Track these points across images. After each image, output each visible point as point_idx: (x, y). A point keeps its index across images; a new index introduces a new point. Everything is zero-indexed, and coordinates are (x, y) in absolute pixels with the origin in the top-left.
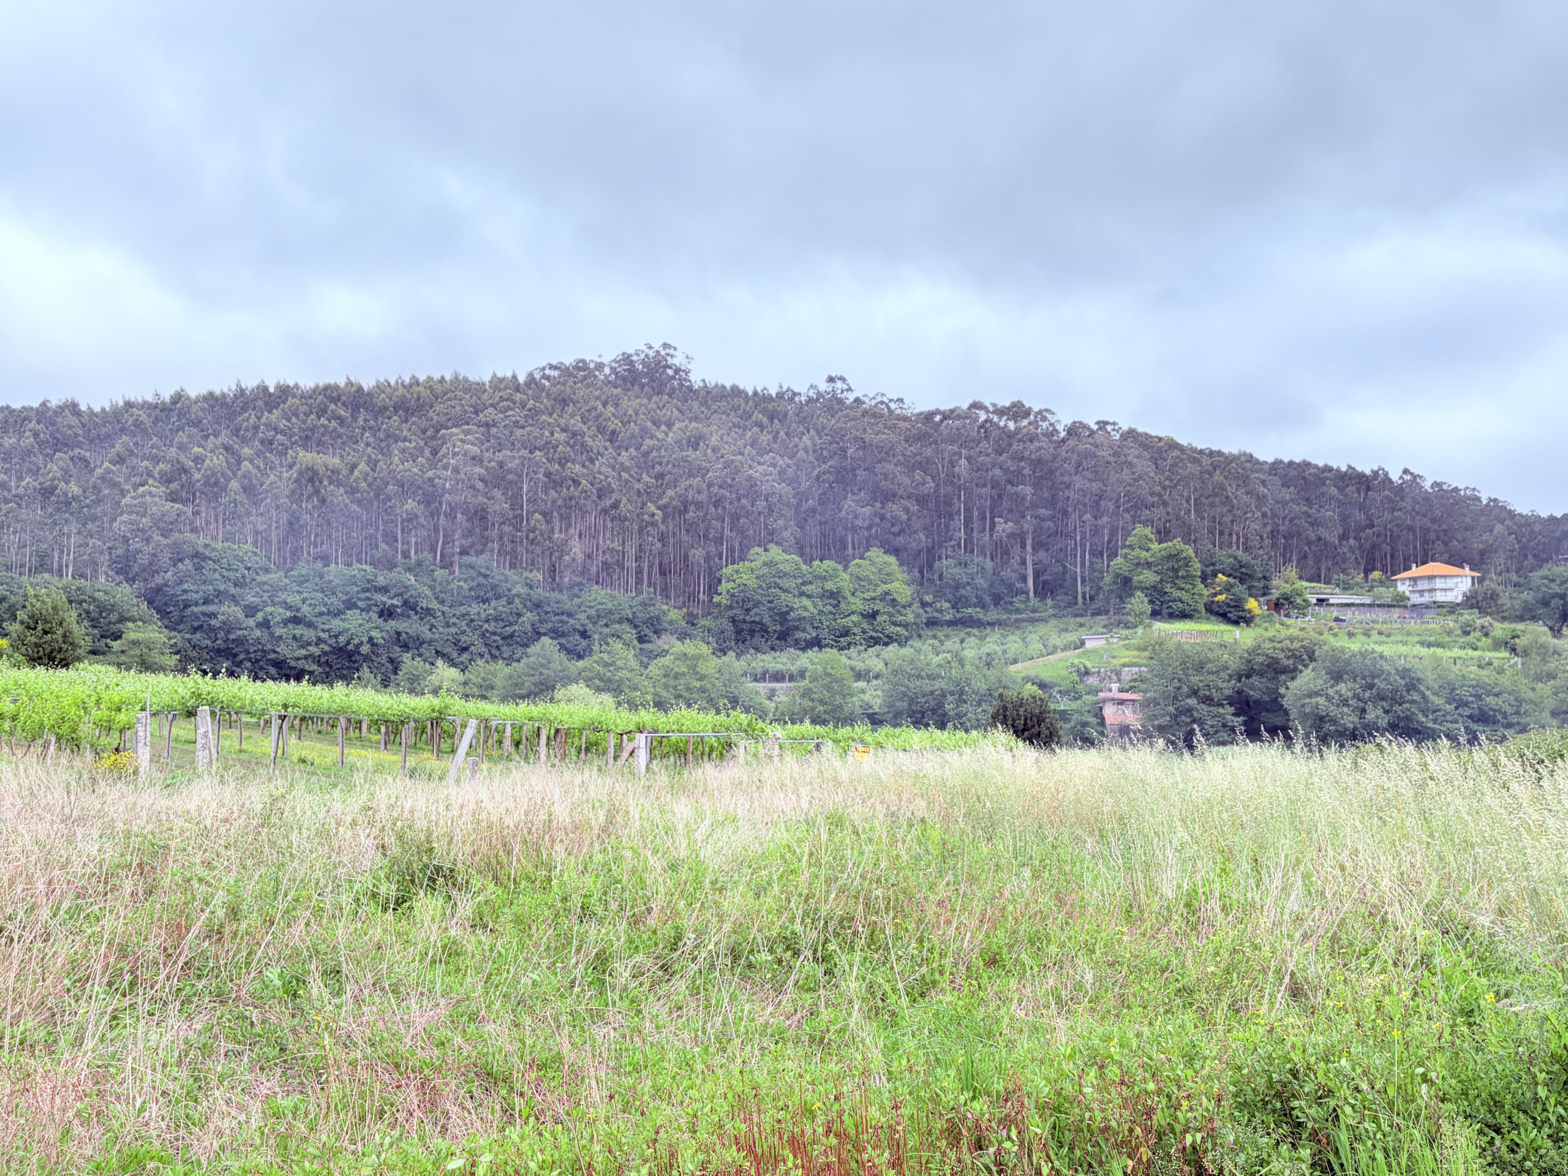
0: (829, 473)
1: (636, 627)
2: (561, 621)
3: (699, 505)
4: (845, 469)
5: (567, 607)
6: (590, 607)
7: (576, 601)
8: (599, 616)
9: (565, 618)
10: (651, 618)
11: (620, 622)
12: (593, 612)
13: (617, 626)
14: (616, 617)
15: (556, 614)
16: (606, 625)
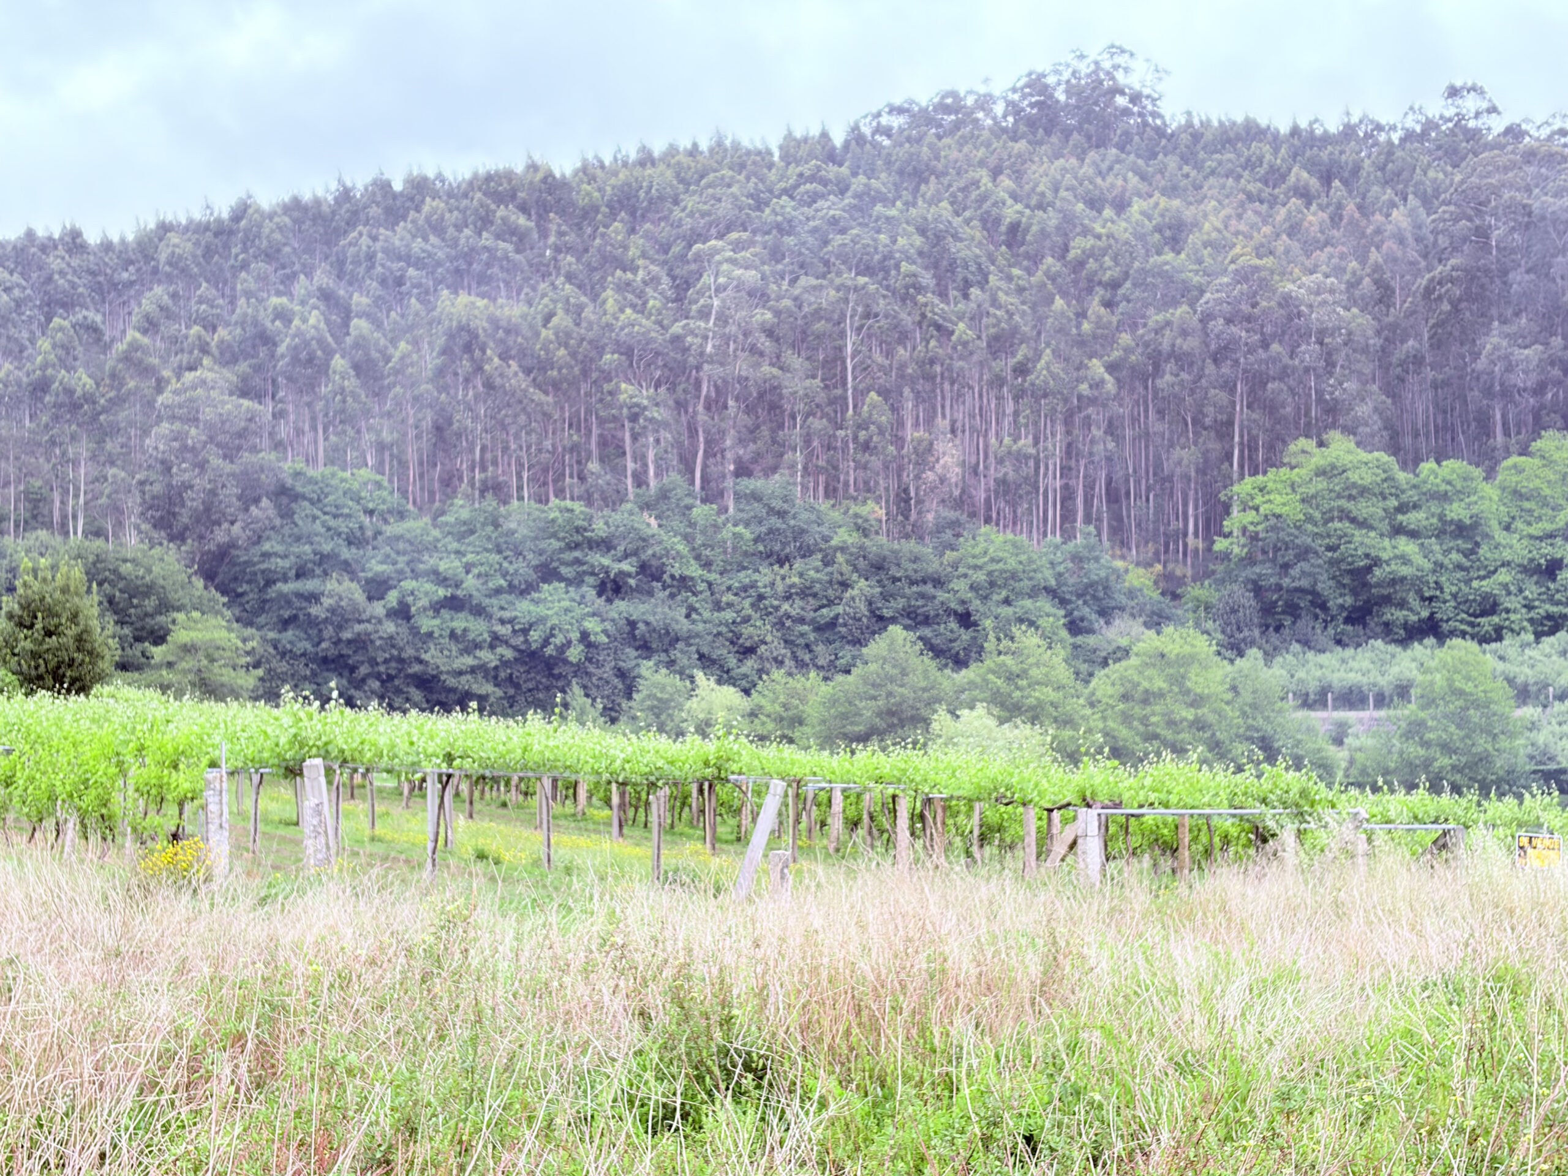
0: (1452, 281)
1: (1063, 602)
2: (922, 596)
3: (1183, 360)
4: (1487, 271)
5: (933, 566)
6: (976, 568)
7: (950, 556)
8: (992, 584)
9: (929, 588)
10: (1092, 585)
11: (1033, 594)
12: (980, 577)
13: (1028, 603)
14: (1026, 584)
15: (912, 583)
16: (1007, 602)
